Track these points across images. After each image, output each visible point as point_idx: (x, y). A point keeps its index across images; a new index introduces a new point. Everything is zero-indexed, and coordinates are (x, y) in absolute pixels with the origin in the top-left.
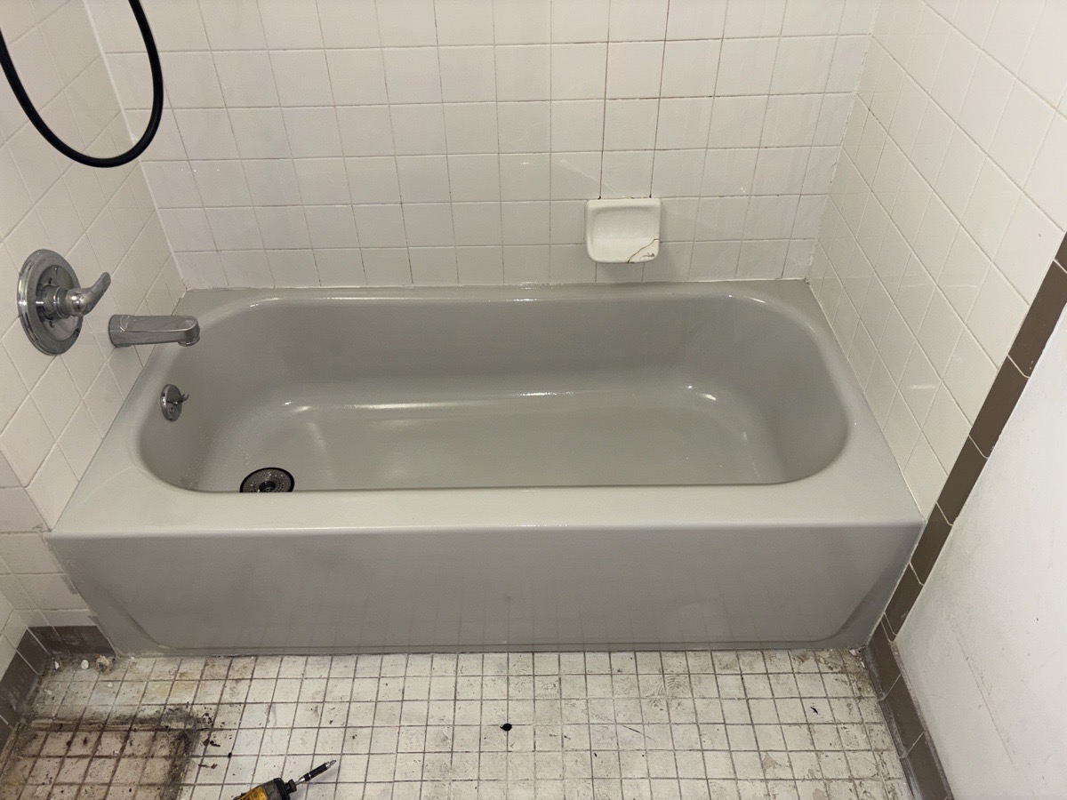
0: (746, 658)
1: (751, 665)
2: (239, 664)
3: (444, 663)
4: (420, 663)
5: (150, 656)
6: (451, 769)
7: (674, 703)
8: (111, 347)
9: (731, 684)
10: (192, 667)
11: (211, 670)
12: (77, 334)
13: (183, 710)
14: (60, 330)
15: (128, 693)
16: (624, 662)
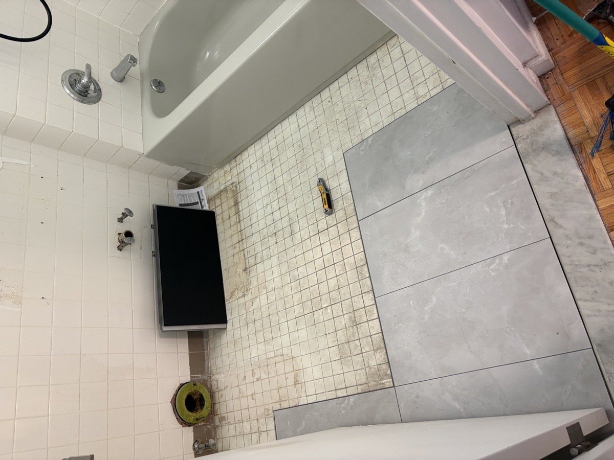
2: (237, 159)
5: (215, 171)
6: (305, 155)
7: (374, 77)
8: (119, 84)
9: (396, 53)
10: (227, 168)
11: (232, 166)
12: (100, 90)
13: (230, 182)
14: (91, 93)
15: (216, 185)
16: (353, 73)
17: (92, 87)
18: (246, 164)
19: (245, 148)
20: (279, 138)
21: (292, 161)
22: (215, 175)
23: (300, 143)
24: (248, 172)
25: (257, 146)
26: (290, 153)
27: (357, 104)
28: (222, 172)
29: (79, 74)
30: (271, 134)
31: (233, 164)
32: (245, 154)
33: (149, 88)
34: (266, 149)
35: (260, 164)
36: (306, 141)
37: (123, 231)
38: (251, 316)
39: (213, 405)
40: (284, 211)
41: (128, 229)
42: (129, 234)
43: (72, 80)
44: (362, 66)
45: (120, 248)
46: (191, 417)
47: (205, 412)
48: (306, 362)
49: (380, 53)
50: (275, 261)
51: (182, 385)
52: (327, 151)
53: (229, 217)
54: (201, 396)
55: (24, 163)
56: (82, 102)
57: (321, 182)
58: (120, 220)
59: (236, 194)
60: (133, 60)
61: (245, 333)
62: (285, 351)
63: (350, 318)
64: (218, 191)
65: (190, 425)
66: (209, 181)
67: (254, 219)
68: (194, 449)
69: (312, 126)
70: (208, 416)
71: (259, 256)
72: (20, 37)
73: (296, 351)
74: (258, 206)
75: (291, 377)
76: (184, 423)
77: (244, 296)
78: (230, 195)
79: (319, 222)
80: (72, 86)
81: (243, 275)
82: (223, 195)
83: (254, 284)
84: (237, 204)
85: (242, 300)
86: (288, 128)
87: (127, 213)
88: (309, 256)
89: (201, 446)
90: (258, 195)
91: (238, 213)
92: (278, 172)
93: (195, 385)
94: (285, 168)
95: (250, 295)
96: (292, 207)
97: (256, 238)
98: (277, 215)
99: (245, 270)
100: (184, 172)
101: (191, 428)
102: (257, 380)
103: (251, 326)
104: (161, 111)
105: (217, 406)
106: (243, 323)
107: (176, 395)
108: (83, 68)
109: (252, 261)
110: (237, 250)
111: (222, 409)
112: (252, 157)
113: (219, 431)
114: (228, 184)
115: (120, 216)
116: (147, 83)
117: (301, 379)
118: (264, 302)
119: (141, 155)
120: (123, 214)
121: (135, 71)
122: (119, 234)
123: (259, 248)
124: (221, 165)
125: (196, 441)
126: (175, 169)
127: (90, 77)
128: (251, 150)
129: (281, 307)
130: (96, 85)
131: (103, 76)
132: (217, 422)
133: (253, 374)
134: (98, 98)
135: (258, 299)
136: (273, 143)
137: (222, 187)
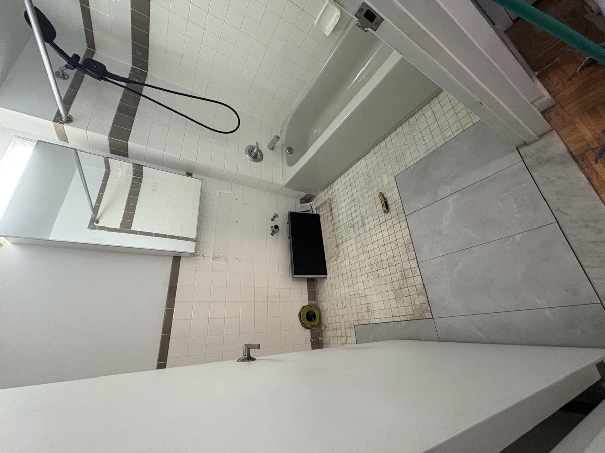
1: (433, 103)
2: (331, 185)
3: (362, 160)
4: (358, 163)
5: (319, 193)
7: (414, 131)
8: (271, 151)
9: (429, 113)
10: (326, 191)
11: (328, 189)
12: (262, 155)
13: (327, 198)
14: (259, 157)
15: (320, 200)
16: (400, 130)
17: (259, 154)
18: (336, 188)
19: (336, 179)
20: (355, 172)
21: (363, 184)
22: (320, 195)
23: (367, 173)
24: (337, 192)
25: (342, 177)
26: (362, 179)
27: (403, 147)
28: (323, 193)
29: (253, 148)
30: (350, 170)
31: (329, 188)
32: (336, 183)
33: (286, 152)
34: (347, 179)
35: (344, 187)
36: (371, 172)
37: (274, 225)
38: (340, 272)
39: (320, 319)
40: (358, 213)
41: (276, 224)
42: (276, 227)
43: (250, 150)
44: (406, 125)
45: (272, 234)
46: (309, 324)
47: (316, 322)
48: (374, 299)
49: (417, 115)
50: (353, 241)
51: (304, 307)
52: (384, 177)
53: (327, 217)
54: (314, 313)
55: (229, 192)
56: (254, 161)
57: (381, 194)
58: (272, 220)
59: (330, 204)
60: (278, 138)
61: (337, 280)
62: (361, 292)
63: (401, 275)
64: (321, 203)
65: (308, 328)
66: (316, 198)
67: (341, 218)
68: (311, 341)
69: (374, 163)
70: (318, 324)
71: (344, 238)
72: (226, 131)
73: (367, 292)
74: (344, 210)
75: (365, 306)
76: (306, 327)
77: (336, 260)
78: (327, 205)
79: (380, 218)
80: (250, 154)
81: (335, 249)
82: (324, 205)
83: (342, 254)
84: (331, 210)
85: (335, 263)
86: (360, 166)
87: (276, 216)
88: (374, 238)
89: (314, 340)
90: (343, 204)
91: (332, 215)
92: (354, 191)
93: (311, 307)
94: (358, 188)
95: (339, 260)
96: (363, 210)
97: (342, 228)
98: (354, 215)
99: (337, 246)
100: (304, 194)
101: (309, 330)
102: (345, 307)
103: (341, 277)
104: (291, 163)
105: (322, 319)
106: (336, 275)
107: (301, 312)
108: (254, 145)
109: (340, 241)
110: (332, 235)
111: (325, 321)
112: (339, 184)
113: (324, 333)
114: (326, 199)
115: (272, 218)
116: (285, 149)
117: (371, 309)
118: (347, 263)
119: (282, 186)
120: (274, 216)
121: (279, 143)
122: (272, 227)
123: (344, 234)
124: (323, 189)
125: (312, 337)
126: (299, 193)
127: (258, 149)
128: (339, 180)
129: (357, 267)
130: (261, 152)
131: (264, 148)
132: (323, 328)
133: (342, 304)
134: (261, 159)
135: (344, 262)
136: (351, 175)
137: (323, 202)
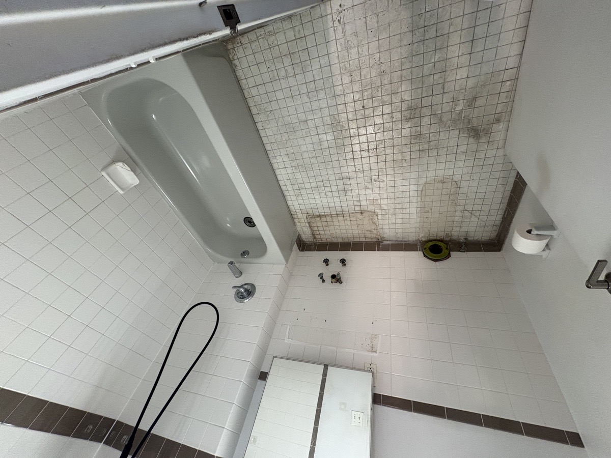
0: (244, 87)
1: (245, 85)
2: (293, 213)
3: (278, 172)
4: (279, 178)
5: (297, 229)
6: (302, 165)
7: (266, 109)
8: (243, 274)
12: (248, 283)
14: (250, 288)
15: (305, 229)
21: (304, 174)
23: (294, 168)
24: (303, 207)
25: (288, 198)
26: (298, 176)
28: (298, 224)
29: (238, 293)
30: (284, 188)
31: (295, 216)
32: (292, 208)
33: (246, 259)
35: (300, 198)
36: (294, 163)
37: (331, 280)
39: (438, 240)
41: (330, 277)
42: (333, 277)
43: (241, 297)
45: (341, 282)
46: (445, 251)
47: (442, 245)
49: (251, 104)
51: (425, 256)
54: (431, 246)
58: (323, 281)
59: (314, 216)
60: (231, 263)
65: (449, 253)
66: (301, 233)
68: (464, 252)
70: (444, 243)
71: (356, 203)
74: (325, 201)
75: (437, 185)
76: (449, 256)
78: (313, 220)
81: (364, 215)
82: (312, 225)
83: (371, 208)
84: (320, 216)
85: (380, 217)
87: (321, 276)
90: (318, 201)
91: (325, 216)
93: (425, 249)
95: (378, 211)
98: (334, 188)
99: (362, 213)
103: (397, 211)
107: (431, 259)
109: (357, 208)
113: (454, 238)
114: (306, 221)
116: (243, 260)
119: (286, 266)
120: (320, 279)
121: (237, 264)
123: (351, 203)
124: (295, 224)
126: (294, 250)
127: (241, 287)
129: (392, 190)
130: (244, 285)
131: (239, 281)
132: (448, 239)
133: (427, 212)
134: (253, 286)
135: (382, 205)
136: (289, 188)
137: (307, 225)
